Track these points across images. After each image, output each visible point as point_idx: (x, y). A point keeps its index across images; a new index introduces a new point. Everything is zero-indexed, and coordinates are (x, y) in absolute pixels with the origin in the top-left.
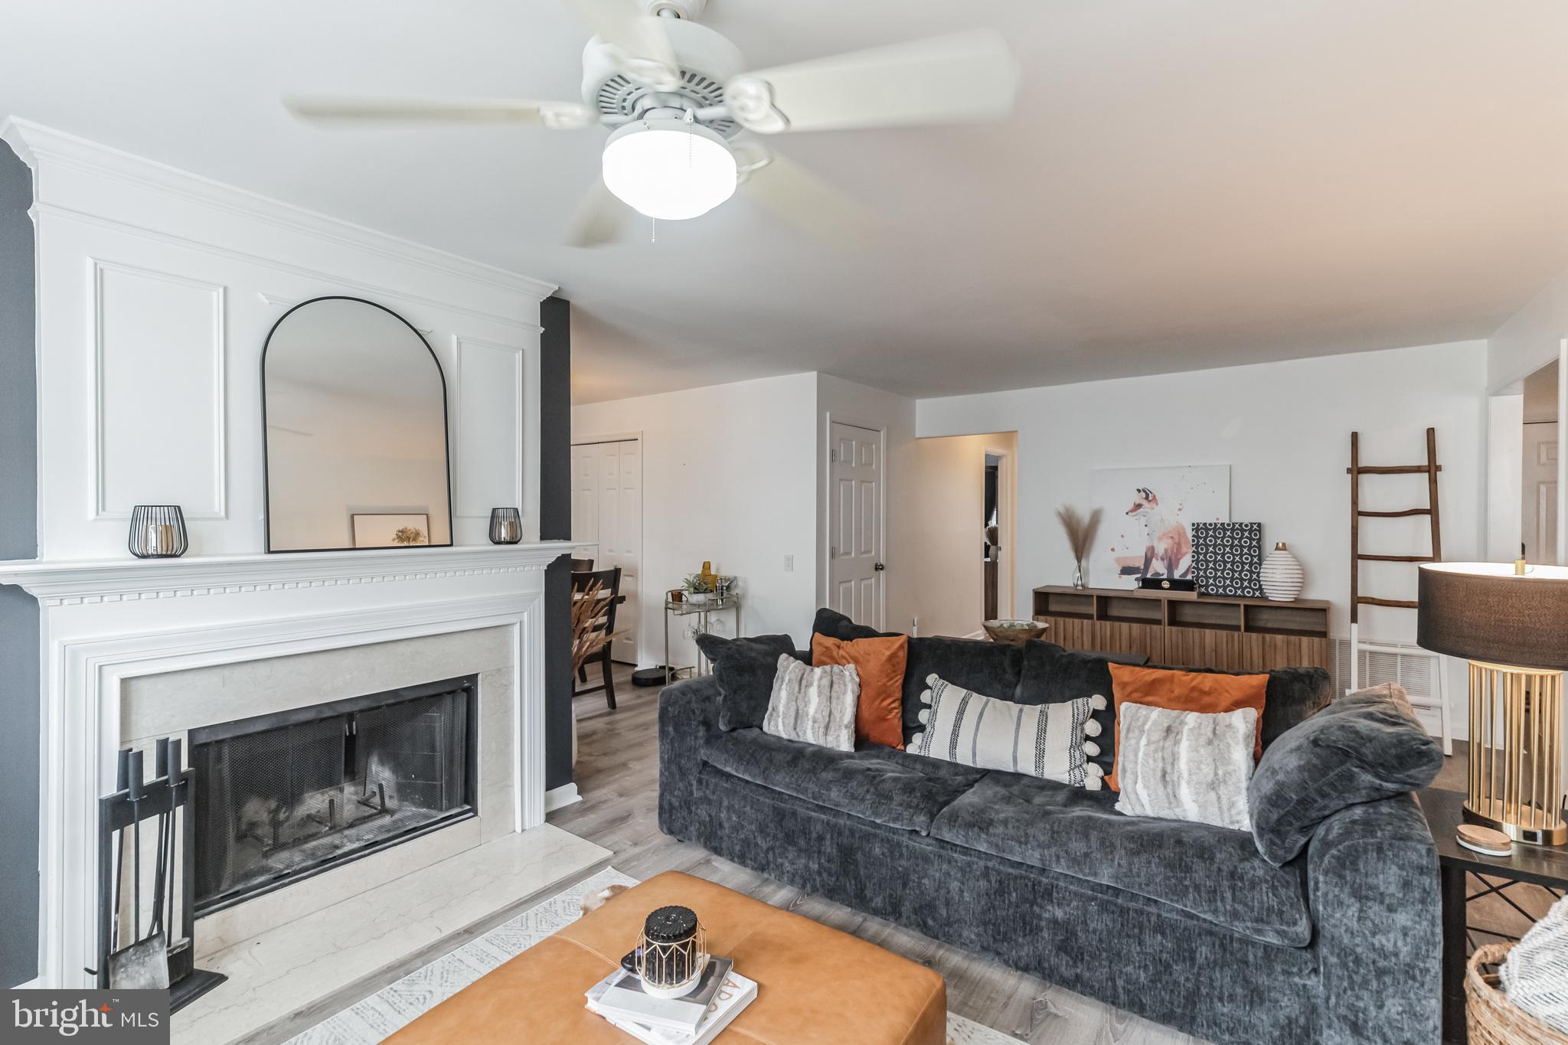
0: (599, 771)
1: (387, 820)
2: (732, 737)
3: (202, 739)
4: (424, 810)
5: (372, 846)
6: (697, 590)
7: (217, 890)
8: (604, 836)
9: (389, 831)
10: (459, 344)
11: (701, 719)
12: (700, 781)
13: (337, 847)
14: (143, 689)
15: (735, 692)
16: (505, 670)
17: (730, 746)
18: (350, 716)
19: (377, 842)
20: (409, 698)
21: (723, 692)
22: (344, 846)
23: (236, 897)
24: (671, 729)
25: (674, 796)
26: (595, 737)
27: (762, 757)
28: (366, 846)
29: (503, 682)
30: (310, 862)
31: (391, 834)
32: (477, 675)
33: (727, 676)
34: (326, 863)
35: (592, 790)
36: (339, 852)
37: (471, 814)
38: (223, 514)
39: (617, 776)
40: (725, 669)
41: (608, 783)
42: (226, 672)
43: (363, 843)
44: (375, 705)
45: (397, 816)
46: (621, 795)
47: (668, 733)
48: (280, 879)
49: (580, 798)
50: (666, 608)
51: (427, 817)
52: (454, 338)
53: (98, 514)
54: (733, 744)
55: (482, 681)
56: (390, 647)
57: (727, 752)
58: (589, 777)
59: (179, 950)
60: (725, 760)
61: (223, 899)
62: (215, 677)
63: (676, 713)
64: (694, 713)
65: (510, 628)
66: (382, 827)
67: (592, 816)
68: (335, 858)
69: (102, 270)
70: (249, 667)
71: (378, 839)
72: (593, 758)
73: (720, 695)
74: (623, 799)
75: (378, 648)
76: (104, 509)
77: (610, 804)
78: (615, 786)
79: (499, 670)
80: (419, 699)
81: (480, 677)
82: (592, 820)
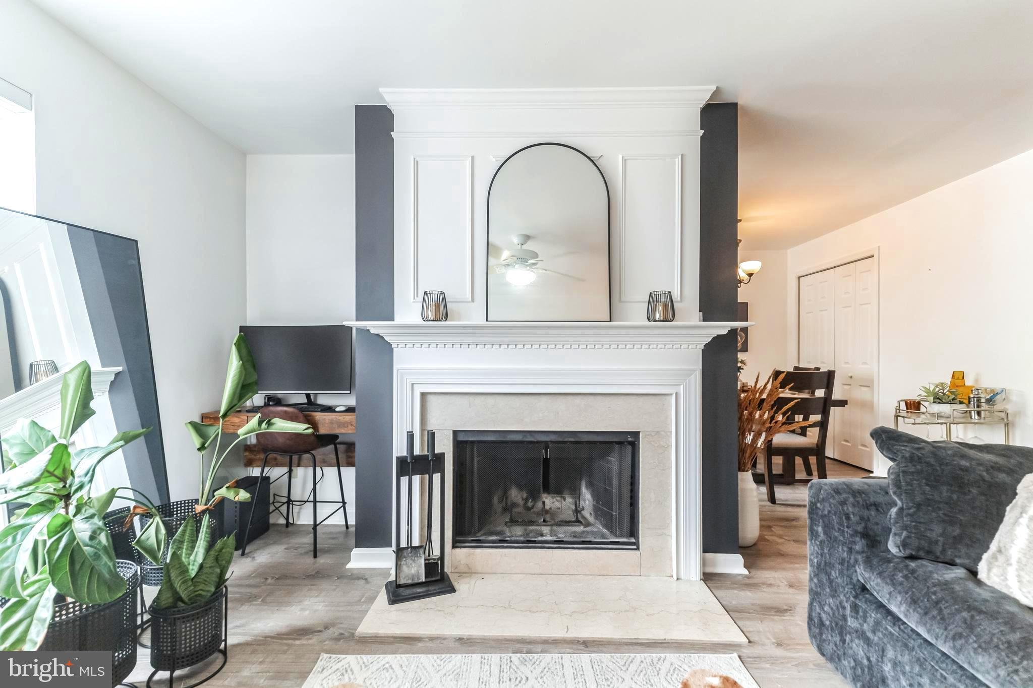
0: (781, 555)
1: (580, 529)
2: (907, 566)
3: (461, 438)
4: (605, 531)
5: (559, 543)
6: (938, 399)
7: (475, 535)
8: (749, 619)
9: (575, 537)
10: (625, 161)
11: (860, 528)
12: (855, 608)
13: (542, 535)
14: (431, 400)
15: (919, 506)
16: (663, 433)
17: (899, 577)
18: (546, 445)
19: (563, 541)
20: (586, 440)
21: (899, 503)
22: (546, 536)
23: (479, 544)
24: (820, 529)
25: (825, 612)
26: (794, 523)
27: (953, 615)
28: (555, 541)
29: (662, 443)
30: (522, 539)
31: (575, 539)
32: (639, 432)
33: (908, 484)
34: (529, 543)
35: (763, 569)
36: (540, 539)
37: (635, 547)
38: (470, 299)
39: (797, 566)
40: (904, 472)
41: (784, 569)
42: (471, 398)
43: (555, 538)
44: (560, 439)
45: (588, 529)
46: (791, 586)
47: (817, 532)
48: (503, 543)
49: (746, 572)
50: (897, 416)
51: (603, 536)
52: (620, 157)
53: (414, 299)
54: (906, 577)
55: (643, 439)
56: (569, 398)
57: (893, 585)
58: (767, 556)
59: (432, 561)
60: (890, 594)
61: (473, 541)
62: (465, 400)
63: (826, 512)
64: (848, 518)
65: (668, 398)
66: (575, 532)
67: (749, 593)
68: (535, 542)
69: (417, 162)
70: (482, 398)
71: (565, 539)
72: (782, 541)
73: (896, 505)
74: (791, 591)
75: (561, 398)
76: (417, 296)
77: (774, 589)
78: (789, 575)
79: (658, 432)
80: (595, 443)
81: (641, 433)
82: (745, 597)
